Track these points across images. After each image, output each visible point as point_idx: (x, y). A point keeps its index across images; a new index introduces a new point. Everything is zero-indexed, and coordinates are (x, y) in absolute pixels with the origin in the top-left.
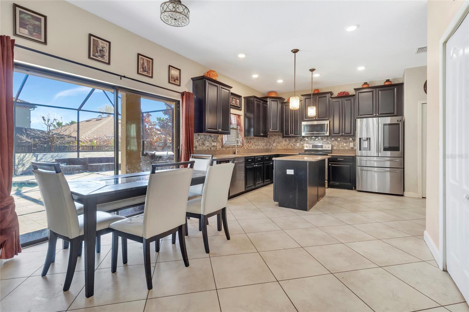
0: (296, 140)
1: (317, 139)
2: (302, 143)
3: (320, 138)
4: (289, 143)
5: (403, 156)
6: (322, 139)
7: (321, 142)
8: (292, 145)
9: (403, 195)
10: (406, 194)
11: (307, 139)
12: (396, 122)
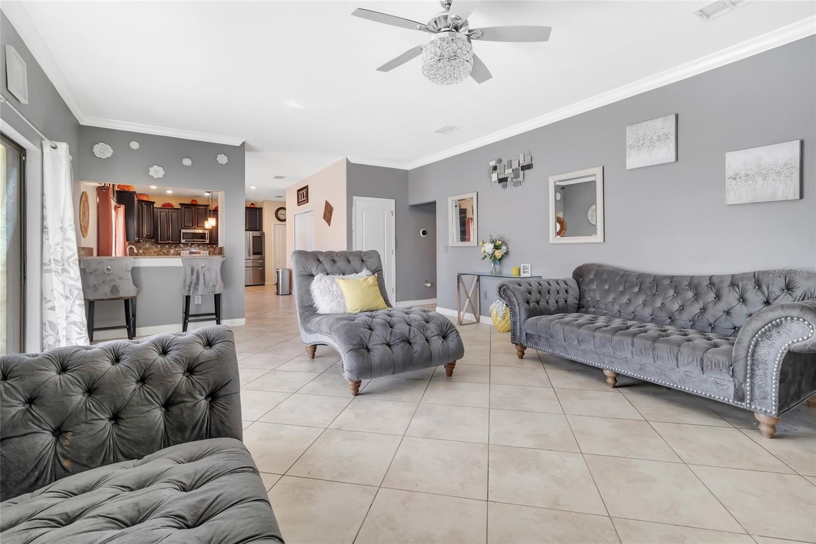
0: (170, 247)
1: (193, 246)
2: (177, 249)
3: (196, 245)
4: (161, 250)
5: (263, 259)
6: (199, 246)
7: (198, 249)
8: (165, 251)
9: (264, 285)
10: (266, 283)
11: (182, 246)
12: (260, 235)
